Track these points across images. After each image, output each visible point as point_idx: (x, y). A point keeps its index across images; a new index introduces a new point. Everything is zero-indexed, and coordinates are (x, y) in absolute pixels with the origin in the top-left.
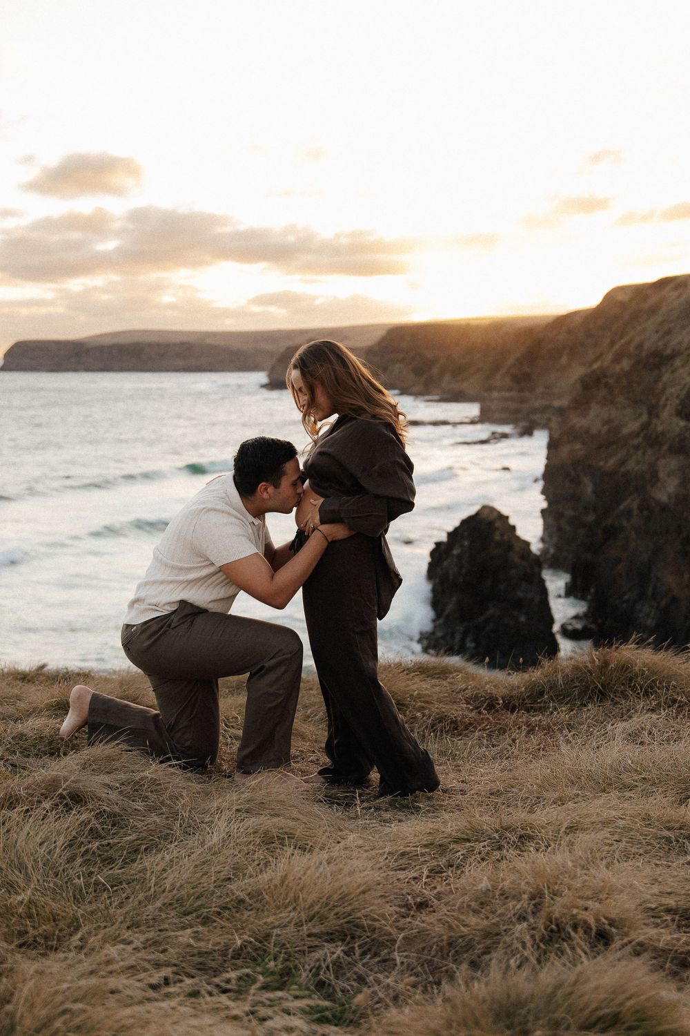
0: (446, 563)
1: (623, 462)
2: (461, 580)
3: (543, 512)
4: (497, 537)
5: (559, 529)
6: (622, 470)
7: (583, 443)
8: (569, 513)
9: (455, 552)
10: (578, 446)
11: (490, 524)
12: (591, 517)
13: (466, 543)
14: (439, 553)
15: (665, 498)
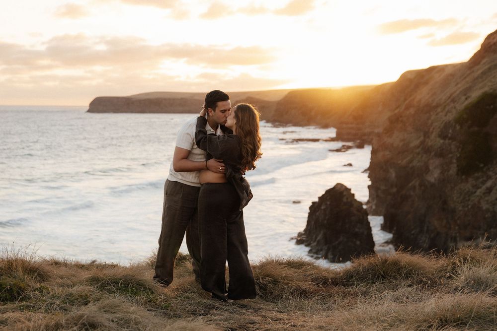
0: (317, 214)
1: (411, 161)
2: (326, 222)
3: (369, 187)
4: (345, 200)
5: (377, 196)
6: (411, 165)
7: (390, 152)
8: (383, 187)
9: (323, 208)
10: (387, 153)
11: (341, 193)
12: (394, 190)
13: (328, 203)
14: (314, 208)
15: (433, 180)
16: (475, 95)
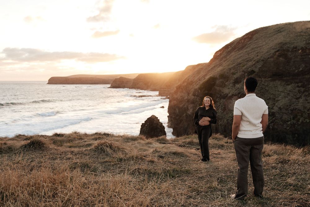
0: (144, 128)
1: (184, 105)
2: (147, 132)
3: (168, 116)
4: (155, 122)
5: (171, 120)
6: (184, 107)
7: (176, 101)
8: (173, 117)
9: (146, 126)
10: (175, 102)
11: (154, 119)
12: (178, 118)
13: (148, 124)
14: (143, 126)
15: (190, 113)
16: (207, 77)
